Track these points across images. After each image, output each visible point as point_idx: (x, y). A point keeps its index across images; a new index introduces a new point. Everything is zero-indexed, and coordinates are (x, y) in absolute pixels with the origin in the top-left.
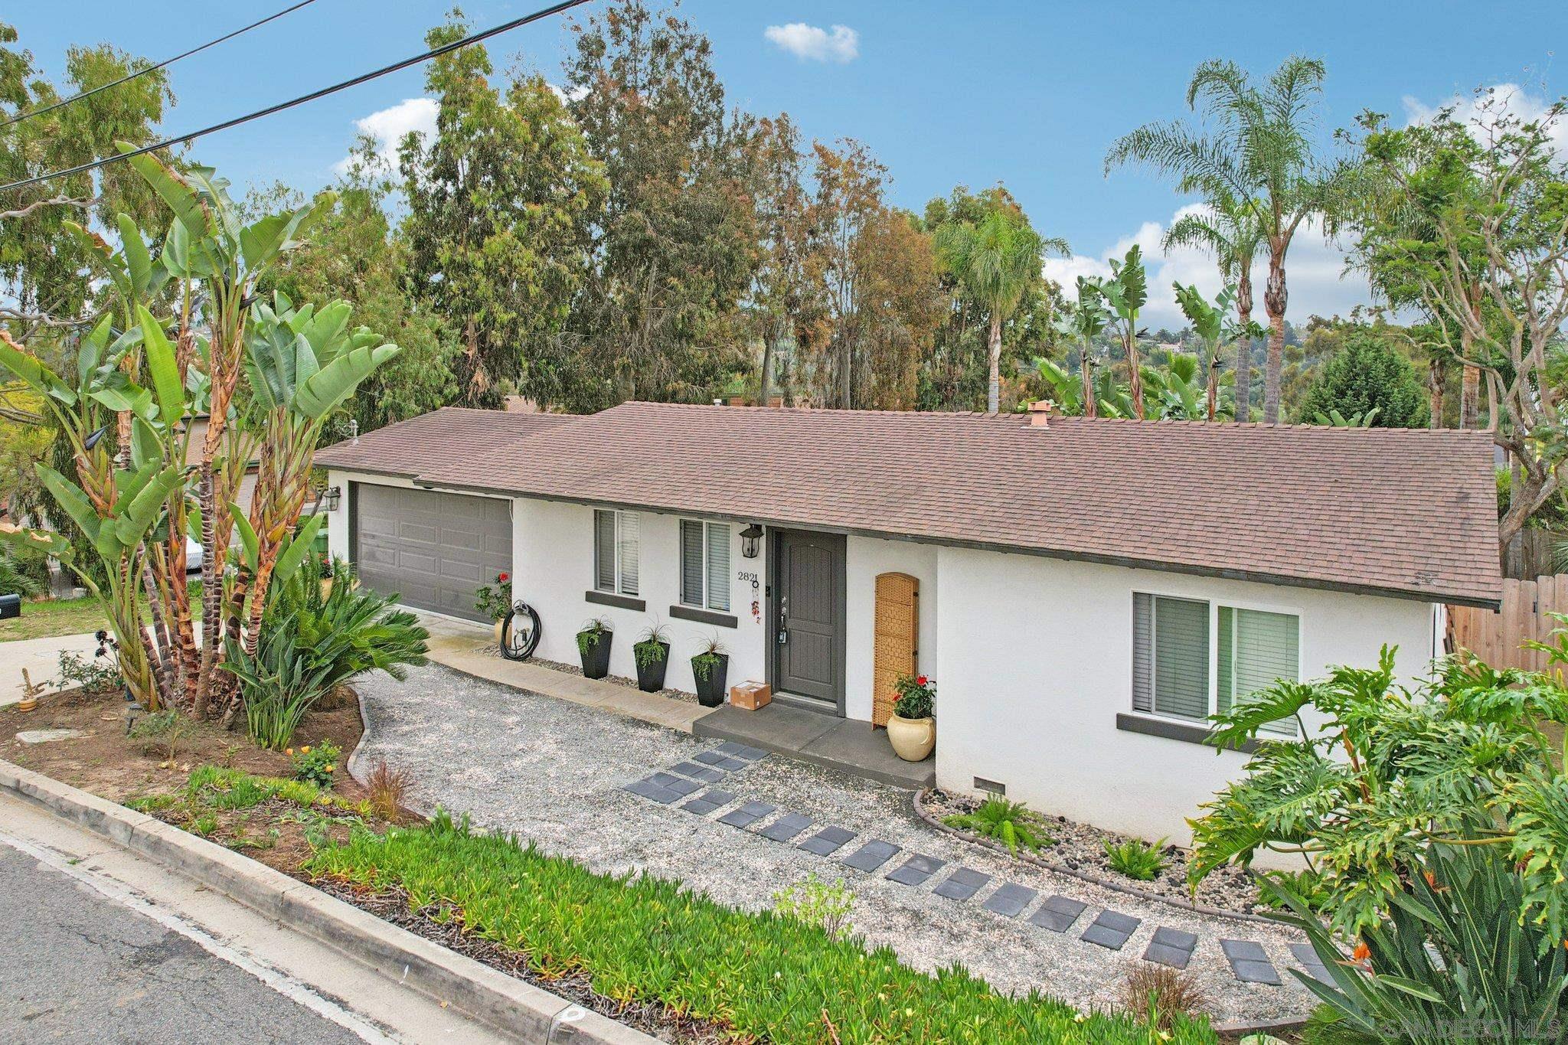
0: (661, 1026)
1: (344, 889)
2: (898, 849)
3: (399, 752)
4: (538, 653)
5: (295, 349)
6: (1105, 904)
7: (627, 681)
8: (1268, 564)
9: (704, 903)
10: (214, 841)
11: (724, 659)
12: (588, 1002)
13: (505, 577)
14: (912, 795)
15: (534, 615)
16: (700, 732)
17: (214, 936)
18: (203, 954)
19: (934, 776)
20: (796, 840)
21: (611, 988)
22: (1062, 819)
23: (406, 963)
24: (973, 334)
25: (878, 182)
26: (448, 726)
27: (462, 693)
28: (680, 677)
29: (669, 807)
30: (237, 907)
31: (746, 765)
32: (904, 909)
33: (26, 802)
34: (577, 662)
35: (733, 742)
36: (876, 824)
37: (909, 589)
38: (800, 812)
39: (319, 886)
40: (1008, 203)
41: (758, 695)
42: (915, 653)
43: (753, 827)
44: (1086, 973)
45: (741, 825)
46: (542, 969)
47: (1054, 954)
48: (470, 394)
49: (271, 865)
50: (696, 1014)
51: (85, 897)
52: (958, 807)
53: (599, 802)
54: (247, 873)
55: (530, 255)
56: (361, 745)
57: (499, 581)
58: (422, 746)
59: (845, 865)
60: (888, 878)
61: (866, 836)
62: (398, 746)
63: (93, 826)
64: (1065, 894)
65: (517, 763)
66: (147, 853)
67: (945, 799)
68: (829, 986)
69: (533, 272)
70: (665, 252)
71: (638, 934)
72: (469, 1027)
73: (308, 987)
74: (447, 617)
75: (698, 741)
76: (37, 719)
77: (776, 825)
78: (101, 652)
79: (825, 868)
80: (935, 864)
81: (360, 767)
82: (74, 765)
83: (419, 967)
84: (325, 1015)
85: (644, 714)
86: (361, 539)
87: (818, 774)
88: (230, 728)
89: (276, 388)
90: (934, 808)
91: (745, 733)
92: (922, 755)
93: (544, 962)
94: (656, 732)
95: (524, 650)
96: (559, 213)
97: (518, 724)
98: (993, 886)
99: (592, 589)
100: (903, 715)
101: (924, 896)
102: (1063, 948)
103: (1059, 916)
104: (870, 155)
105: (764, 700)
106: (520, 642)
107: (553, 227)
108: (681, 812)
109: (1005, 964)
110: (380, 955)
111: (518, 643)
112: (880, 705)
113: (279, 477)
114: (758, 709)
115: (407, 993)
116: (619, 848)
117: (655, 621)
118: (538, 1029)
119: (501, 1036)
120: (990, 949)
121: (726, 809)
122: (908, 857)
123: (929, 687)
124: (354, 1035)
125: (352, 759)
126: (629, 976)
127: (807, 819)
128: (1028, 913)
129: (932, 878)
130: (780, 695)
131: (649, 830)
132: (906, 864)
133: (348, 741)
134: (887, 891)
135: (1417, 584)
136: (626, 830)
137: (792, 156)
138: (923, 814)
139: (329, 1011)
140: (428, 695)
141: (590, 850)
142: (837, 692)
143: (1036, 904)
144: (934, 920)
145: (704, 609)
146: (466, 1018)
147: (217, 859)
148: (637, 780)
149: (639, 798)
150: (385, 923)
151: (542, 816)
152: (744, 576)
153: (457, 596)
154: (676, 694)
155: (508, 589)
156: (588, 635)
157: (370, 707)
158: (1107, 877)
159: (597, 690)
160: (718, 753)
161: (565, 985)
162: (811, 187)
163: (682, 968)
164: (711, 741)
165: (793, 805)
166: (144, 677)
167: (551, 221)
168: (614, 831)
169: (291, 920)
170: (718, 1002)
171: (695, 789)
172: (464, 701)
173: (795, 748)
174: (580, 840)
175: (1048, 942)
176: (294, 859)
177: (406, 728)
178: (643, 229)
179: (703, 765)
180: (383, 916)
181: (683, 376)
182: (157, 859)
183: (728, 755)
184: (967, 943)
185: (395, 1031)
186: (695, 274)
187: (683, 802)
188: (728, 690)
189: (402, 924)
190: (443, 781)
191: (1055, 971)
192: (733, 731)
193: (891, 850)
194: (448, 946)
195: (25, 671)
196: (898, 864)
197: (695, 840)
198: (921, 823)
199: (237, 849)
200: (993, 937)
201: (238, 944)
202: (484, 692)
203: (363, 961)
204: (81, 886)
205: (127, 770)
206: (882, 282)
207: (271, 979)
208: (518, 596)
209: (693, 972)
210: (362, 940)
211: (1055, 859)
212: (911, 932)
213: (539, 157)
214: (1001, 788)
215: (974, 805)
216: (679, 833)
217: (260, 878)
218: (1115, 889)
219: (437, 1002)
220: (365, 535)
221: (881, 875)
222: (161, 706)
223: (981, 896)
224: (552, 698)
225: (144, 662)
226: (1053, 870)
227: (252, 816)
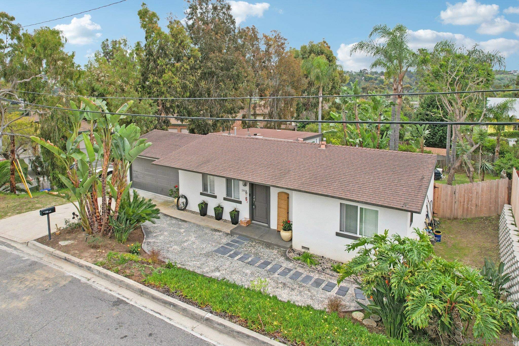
0: (226, 317)
1: (154, 287)
2: (281, 266)
3: (154, 242)
4: (187, 208)
5: (124, 142)
6: (329, 280)
7: (212, 217)
8: (370, 200)
9: (234, 286)
10: (119, 274)
11: (238, 212)
12: (211, 312)
13: (177, 186)
14: (286, 251)
15: (186, 198)
16: (232, 233)
17: (128, 299)
18: (127, 303)
19: (292, 245)
20: (257, 265)
21: (216, 309)
22: (323, 257)
23: (171, 304)
24: (315, 89)
25: (284, 43)
26: (166, 233)
27: (168, 222)
28: (226, 216)
29: (225, 256)
30: (130, 291)
31: (244, 243)
32: (281, 282)
33: (69, 263)
34: (198, 211)
35: (241, 236)
36: (277, 259)
37: (286, 196)
38: (258, 257)
39: (148, 286)
40: (326, 46)
41: (247, 222)
42: (288, 213)
43: (246, 261)
44: (321, 298)
45: (243, 261)
46: (201, 305)
47: (315, 293)
48: (160, 121)
49: (135, 281)
50: (233, 315)
51: (96, 290)
52: (297, 254)
53: (208, 255)
54: (131, 283)
55: (177, 79)
56: (144, 240)
57: (175, 187)
58: (160, 240)
59: (269, 271)
60: (278, 275)
61: (274, 263)
62: (154, 240)
63: (89, 270)
64: (320, 278)
65: (185, 244)
66: (105, 277)
67: (294, 252)
68: (260, 308)
69: (178, 84)
70: (218, 74)
71: (221, 297)
72: (187, 318)
73: (152, 310)
74: (160, 195)
75: (232, 236)
76: (62, 237)
77: (252, 260)
78: (74, 218)
79: (263, 272)
80: (290, 270)
81: (145, 247)
82: (76, 252)
83: (174, 306)
84: (157, 317)
85: (217, 227)
86: (133, 172)
87: (263, 245)
88: (110, 238)
89: (120, 153)
90: (291, 254)
91: (244, 234)
92: (289, 240)
93: (201, 304)
94: (221, 233)
95: (184, 207)
96: (185, 65)
97: (184, 232)
98: (303, 276)
99: (202, 192)
100: (284, 230)
101: (287, 279)
102: (317, 291)
103: (318, 283)
104: (282, 35)
105: (249, 224)
106: (182, 205)
107: (183, 70)
108: (228, 257)
109: (304, 296)
110: (165, 303)
111: (181, 206)
112: (279, 226)
113: (122, 176)
114: (247, 226)
115: (173, 311)
116: (213, 268)
117: (220, 201)
118: (201, 318)
119: (194, 320)
120: (300, 292)
121: (239, 256)
122: (284, 268)
123: (291, 223)
124: (164, 320)
125: (143, 245)
126: (219, 307)
127: (259, 258)
128: (310, 283)
129: (289, 274)
130: (253, 222)
131: (220, 263)
132: (283, 270)
133: (140, 239)
134: (278, 278)
135: (403, 207)
136: (215, 263)
137: (257, 39)
138: (288, 256)
139: (158, 316)
140: (159, 223)
141: (206, 269)
142: (268, 221)
143: (313, 280)
144: (288, 285)
145: (233, 198)
146: (186, 316)
147: (123, 280)
148: (216, 248)
149: (217, 254)
150: (165, 295)
151: (193, 260)
152: (243, 190)
153: (162, 190)
154: (226, 221)
155: (178, 190)
156: (201, 205)
157: (144, 228)
158: (331, 273)
159: (204, 220)
160: (237, 239)
161: (206, 309)
162: (263, 47)
163: (230, 305)
164: (235, 235)
165: (256, 254)
166: (88, 226)
167: (183, 68)
168: (212, 264)
169: (143, 294)
170: (238, 312)
171: (231, 250)
172: (169, 224)
173: (257, 238)
174: (203, 266)
175: (314, 291)
176: (140, 279)
177: (155, 234)
178: (211, 68)
179: (233, 243)
180: (164, 293)
181: (224, 112)
182: (106, 278)
183: (240, 240)
184: (295, 291)
185: (172, 320)
186: (227, 81)
187: (228, 255)
188: (239, 221)
189: (169, 295)
190: (167, 250)
191: (315, 298)
192: (241, 233)
193: (280, 266)
194: (180, 300)
195: (56, 225)
196: (281, 271)
197: (232, 265)
198: (288, 259)
199: (126, 276)
200: (301, 289)
201: (134, 300)
202: (174, 221)
203: (161, 304)
204: (93, 286)
205: (90, 253)
206: (285, 77)
207: (143, 309)
208: (181, 192)
209: (232, 306)
210: (161, 299)
211: (319, 268)
212: (283, 289)
213: (178, 48)
214: (308, 249)
215: (301, 253)
216: (228, 263)
217: (134, 285)
218: (332, 276)
219: (179, 313)
220: (134, 171)
221: (277, 274)
222: (92, 233)
223: (300, 279)
224: (192, 223)
225: (88, 222)
226: (318, 271)
227: (125, 266)
